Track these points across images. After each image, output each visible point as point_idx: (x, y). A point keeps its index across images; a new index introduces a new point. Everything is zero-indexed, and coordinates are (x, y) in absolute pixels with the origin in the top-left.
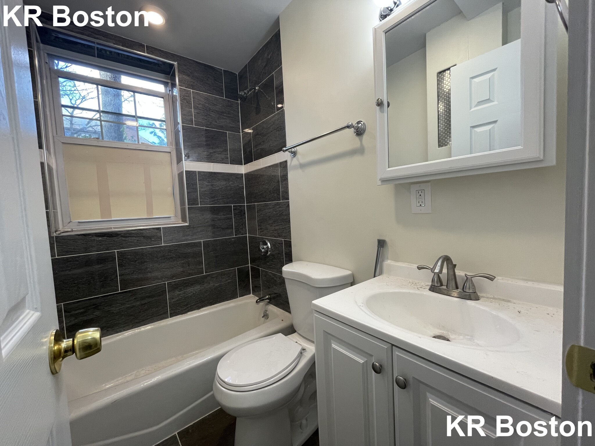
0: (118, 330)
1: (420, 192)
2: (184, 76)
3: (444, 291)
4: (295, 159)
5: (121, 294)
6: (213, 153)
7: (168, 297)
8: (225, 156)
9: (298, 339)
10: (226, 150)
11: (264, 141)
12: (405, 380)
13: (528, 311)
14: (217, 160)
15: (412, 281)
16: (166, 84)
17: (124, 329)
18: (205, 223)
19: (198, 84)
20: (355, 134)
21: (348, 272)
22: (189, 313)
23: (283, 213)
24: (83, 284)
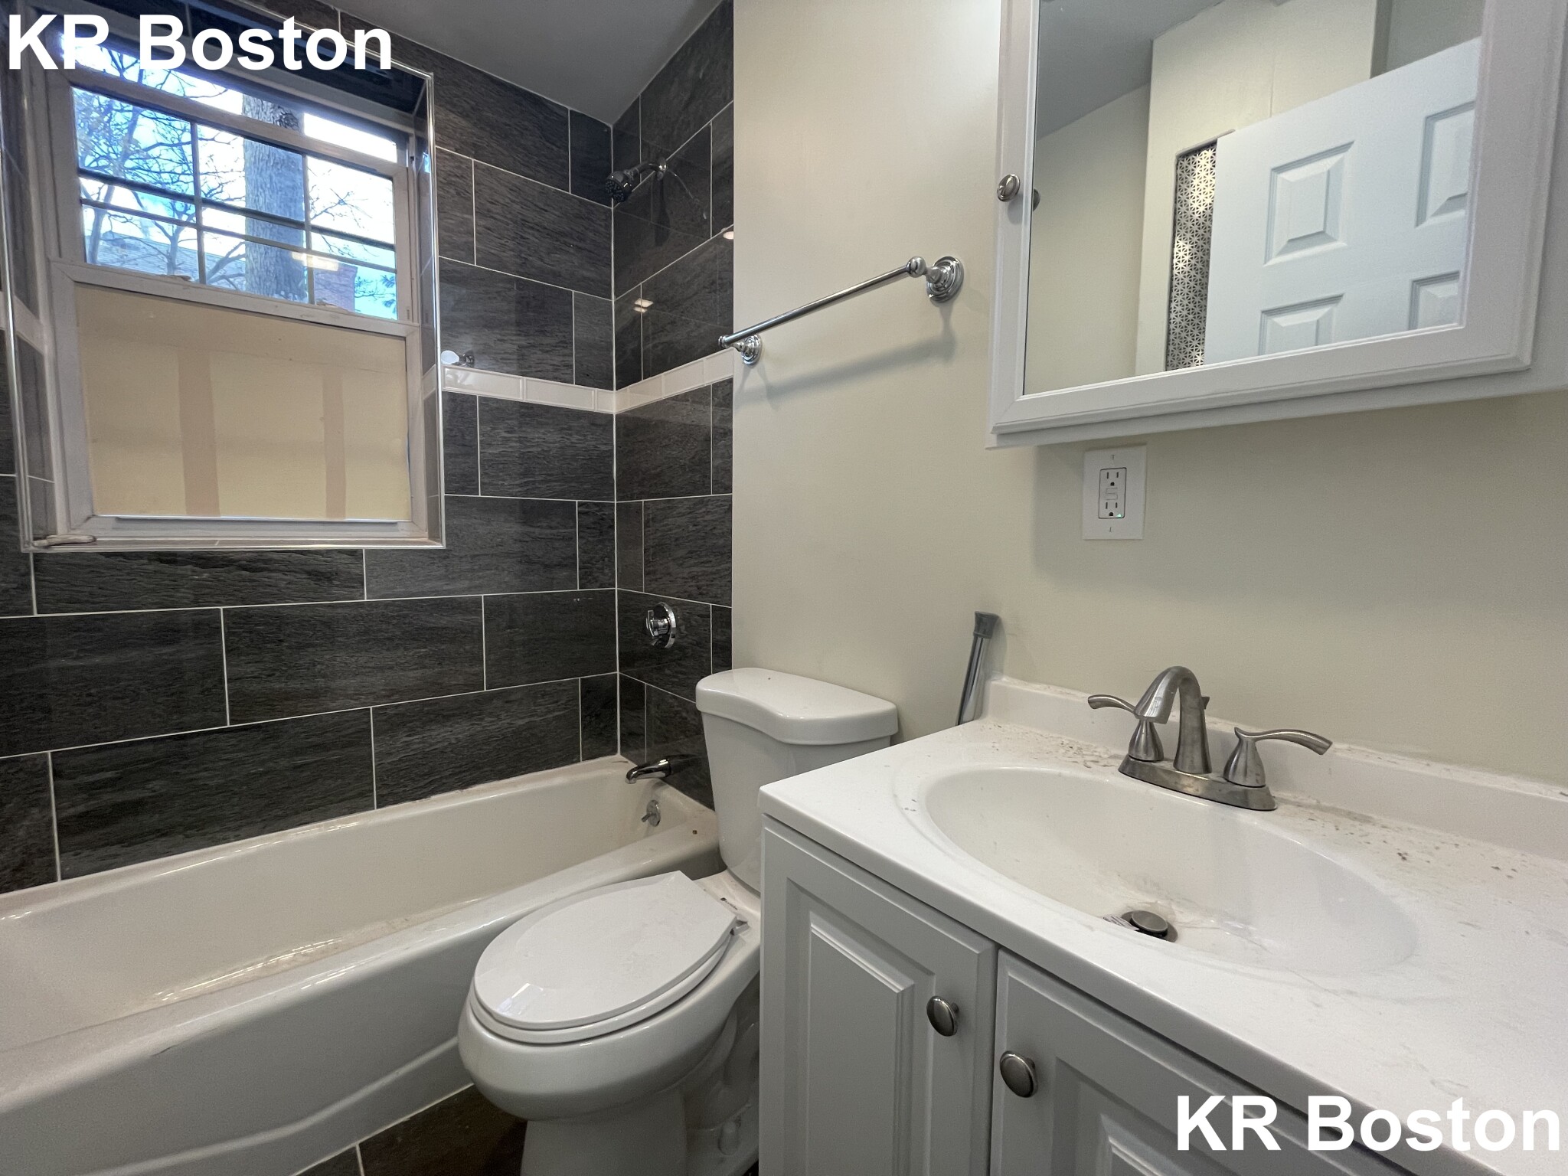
0: (219, 836)
1: (1112, 474)
2: (452, 116)
3: (1166, 777)
4: (754, 372)
5: (230, 735)
6: (527, 347)
7: (375, 749)
8: (561, 358)
9: (731, 890)
10: (565, 342)
11: (675, 323)
12: (1033, 1066)
13: (1430, 854)
14: (539, 369)
15: (1070, 741)
16: (401, 139)
17: (237, 833)
18: (492, 547)
19: (493, 145)
20: (930, 296)
21: (886, 706)
22: (433, 797)
23: (714, 528)
24: (115, 698)
